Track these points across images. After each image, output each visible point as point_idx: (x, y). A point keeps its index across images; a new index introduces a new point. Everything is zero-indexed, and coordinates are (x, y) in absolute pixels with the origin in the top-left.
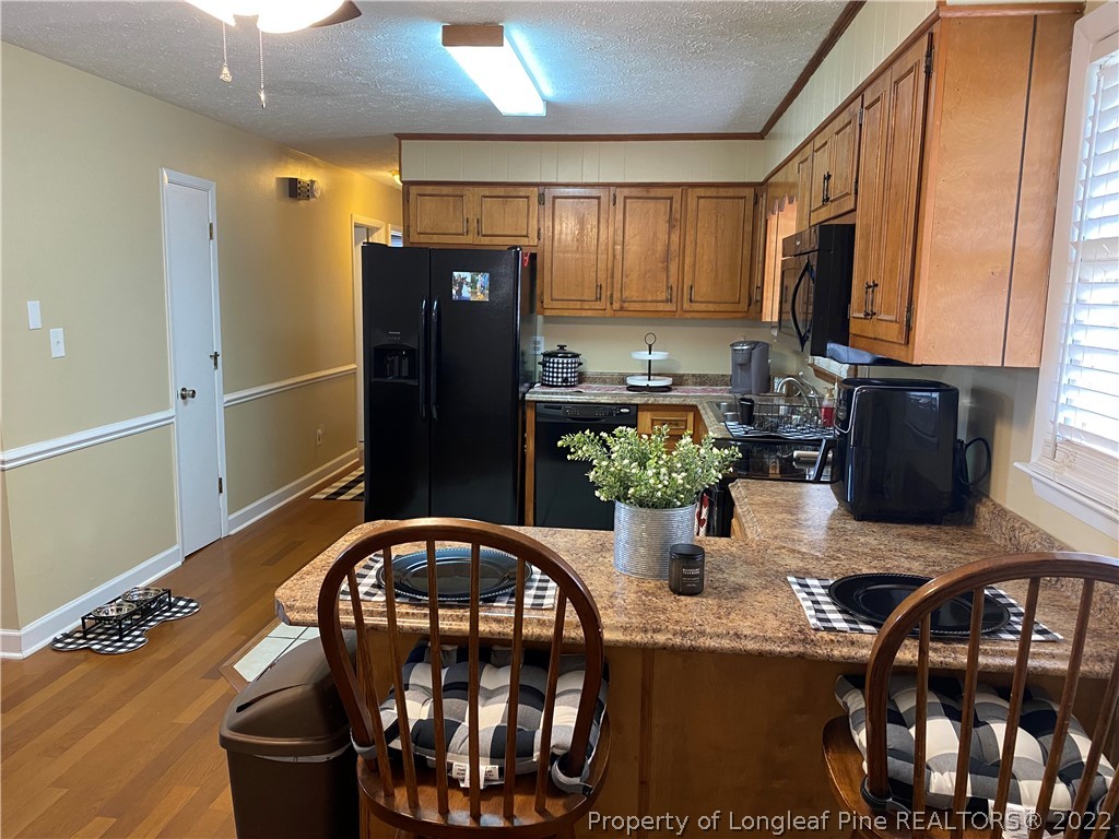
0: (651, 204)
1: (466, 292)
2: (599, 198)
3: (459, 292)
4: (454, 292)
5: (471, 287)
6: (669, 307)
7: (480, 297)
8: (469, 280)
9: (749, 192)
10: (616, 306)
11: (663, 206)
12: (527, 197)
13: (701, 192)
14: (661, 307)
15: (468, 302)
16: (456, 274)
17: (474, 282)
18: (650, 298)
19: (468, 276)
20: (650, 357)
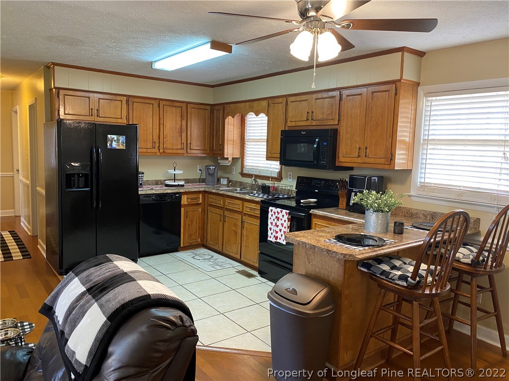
0: (174, 109)
1: (114, 145)
2: (153, 104)
3: (111, 145)
4: (108, 144)
5: (116, 142)
6: (182, 151)
7: (121, 147)
8: (115, 139)
9: (208, 108)
10: (161, 151)
11: (179, 110)
12: (122, 101)
13: (192, 106)
14: (179, 151)
15: (115, 149)
16: (109, 136)
17: (118, 140)
18: (175, 148)
19: (115, 137)
20: (175, 172)
